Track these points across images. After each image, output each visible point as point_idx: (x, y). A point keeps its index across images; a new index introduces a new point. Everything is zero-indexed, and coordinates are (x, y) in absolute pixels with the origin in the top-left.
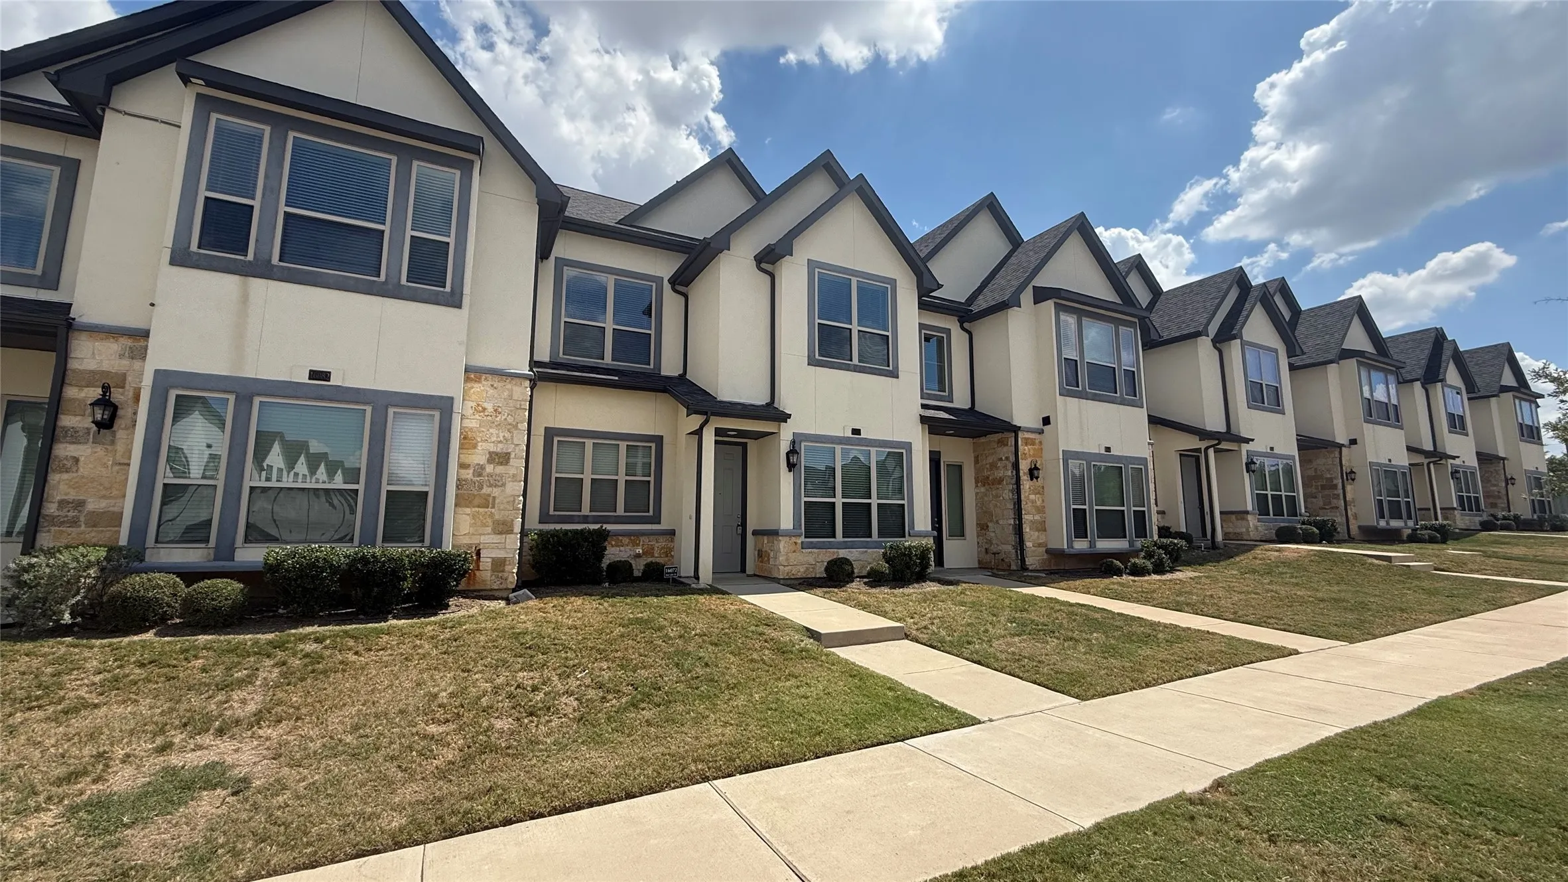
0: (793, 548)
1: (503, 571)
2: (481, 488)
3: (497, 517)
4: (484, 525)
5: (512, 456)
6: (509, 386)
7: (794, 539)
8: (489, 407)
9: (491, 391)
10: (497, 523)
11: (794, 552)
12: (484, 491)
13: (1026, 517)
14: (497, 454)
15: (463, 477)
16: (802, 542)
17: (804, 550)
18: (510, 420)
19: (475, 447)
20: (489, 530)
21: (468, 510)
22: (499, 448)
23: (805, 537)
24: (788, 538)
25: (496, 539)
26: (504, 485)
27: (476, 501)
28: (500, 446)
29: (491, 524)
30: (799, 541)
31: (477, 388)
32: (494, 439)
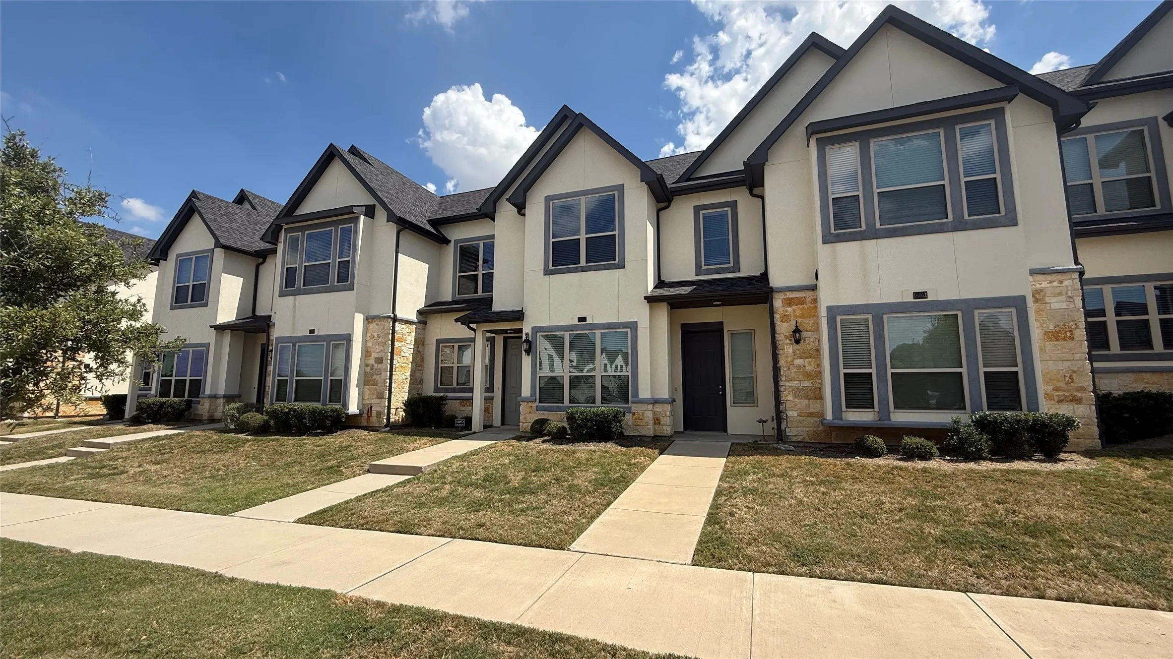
0: (529, 410)
1: (380, 418)
2: (373, 376)
3: (378, 390)
4: (373, 394)
5: (384, 359)
6: (383, 323)
7: (530, 404)
8: (375, 335)
9: (377, 327)
10: (378, 393)
11: (530, 413)
12: (374, 377)
13: (785, 384)
14: (378, 358)
15: (366, 371)
16: (537, 406)
17: (537, 412)
18: (383, 340)
19: (370, 356)
20: (375, 396)
21: (368, 387)
22: (379, 356)
23: (540, 402)
24: (526, 403)
25: (378, 401)
26: (381, 374)
27: (371, 382)
28: (380, 354)
29: (376, 394)
30: (534, 405)
31: (371, 326)
32: (377, 351)
